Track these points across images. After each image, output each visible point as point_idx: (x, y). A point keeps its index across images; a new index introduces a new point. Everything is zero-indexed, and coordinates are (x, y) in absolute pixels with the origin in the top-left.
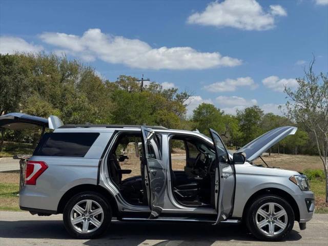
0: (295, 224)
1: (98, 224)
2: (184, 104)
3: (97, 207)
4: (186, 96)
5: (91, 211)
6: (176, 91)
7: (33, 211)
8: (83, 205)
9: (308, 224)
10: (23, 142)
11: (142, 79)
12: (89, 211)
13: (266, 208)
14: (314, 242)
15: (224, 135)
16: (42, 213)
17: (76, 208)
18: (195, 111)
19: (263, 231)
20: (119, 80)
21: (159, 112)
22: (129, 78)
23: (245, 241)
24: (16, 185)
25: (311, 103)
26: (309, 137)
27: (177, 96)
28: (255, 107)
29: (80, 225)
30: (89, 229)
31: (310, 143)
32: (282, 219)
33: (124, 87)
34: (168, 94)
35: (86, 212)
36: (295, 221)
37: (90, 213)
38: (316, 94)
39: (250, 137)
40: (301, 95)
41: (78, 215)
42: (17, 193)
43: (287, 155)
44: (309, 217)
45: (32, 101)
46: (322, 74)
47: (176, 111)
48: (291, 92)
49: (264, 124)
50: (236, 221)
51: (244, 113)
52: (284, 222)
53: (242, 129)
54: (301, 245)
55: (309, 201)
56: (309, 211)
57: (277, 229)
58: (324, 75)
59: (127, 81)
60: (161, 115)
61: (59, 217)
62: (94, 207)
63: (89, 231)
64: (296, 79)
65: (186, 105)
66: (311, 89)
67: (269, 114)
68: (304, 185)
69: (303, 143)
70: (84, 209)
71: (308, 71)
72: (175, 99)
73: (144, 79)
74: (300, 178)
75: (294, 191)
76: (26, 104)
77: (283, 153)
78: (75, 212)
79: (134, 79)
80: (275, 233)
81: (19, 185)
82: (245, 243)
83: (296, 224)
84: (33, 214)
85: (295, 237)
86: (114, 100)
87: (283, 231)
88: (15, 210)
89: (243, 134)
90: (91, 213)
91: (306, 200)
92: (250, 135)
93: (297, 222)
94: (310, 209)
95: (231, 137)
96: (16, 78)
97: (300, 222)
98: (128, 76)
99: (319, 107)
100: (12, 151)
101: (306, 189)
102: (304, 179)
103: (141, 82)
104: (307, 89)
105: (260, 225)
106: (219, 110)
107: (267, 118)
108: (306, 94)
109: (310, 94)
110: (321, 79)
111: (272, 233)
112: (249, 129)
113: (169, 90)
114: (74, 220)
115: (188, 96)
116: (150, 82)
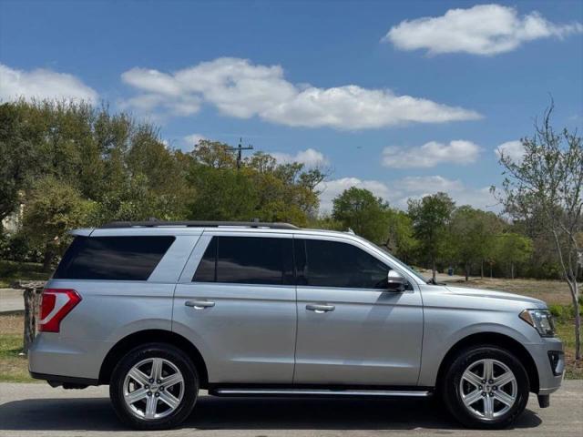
0: (530, 398)
1: (174, 402)
2: (314, 191)
3: (171, 372)
4: (318, 176)
5: (162, 378)
6: (300, 167)
7: (54, 381)
8: (146, 369)
9: (553, 398)
10: (27, 261)
11: (240, 146)
12: (158, 379)
13: (479, 370)
14: (564, 429)
15: (386, 245)
16: (70, 383)
17: (134, 373)
18: (336, 201)
19: (473, 410)
20: (198, 149)
21: (270, 204)
22: (216, 146)
23: (441, 430)
24: (17, 336)
25: (547, 182)
26: (535, 247)
27: (302, 177)
28: (442, 194)
29: (141, 405)
30: (158, 412)
31: (538, 258)
32: (507, 389)
33: (208, 161)
34: (285, 173)
35: (151, 381)
36: (530, 393)
37: (159, 381)
38: (557, 165)
39: (432, 248)
40: (529, 168)
41: (138, 386)
42: (20, 351)
43: (496, 280)
44: (555, 385)
45: (43, 186)
46: (566, 131)
47: (301, 202)
48: (511, 163)
49: (455, 226)
50: (424, 394)
51: (422, 206)
52: (511, 395)
53: (418, 233)
54: (542, 434)
55: (554, 356)
56: (555, 374)
57: (498, 406)
58: (570, 133)
59: (212, 151)
60: (275, 211)
61: (103, 392)
62: (167, 370)
63: (157, 416)
64: (521, 140)
65: (318, 192)
66: (548, 158)
67: (464, 207)
68: (545, 326)
69: (524, 257)
70: (149, 375)
71: (541, 126)
72: (298, 181)
73: (243, 146)
74: (538, 314)
75: (528, 338)
76: (32, 192)
77: (489, 276)
78: (132, 380)
79: (225, 147)
80: (495, 415)
81: (22, 337)
82: (442, 433)
83: (533, 398)
84: (54, 386)
85: (531, 421)
86: (191, 182)
87: (510, 410)
88: (19, 380)
89: (421, 243)
90: (161, 382)
91: (550, 354)
92: (432, 245)
93: (534, 394)
94: (557, 370)
95: (397, 248)
96: (17, 144)
97: (540, 394)
99: (562, 191)
100: (7, 277)
101: (550, 334)
102: (545, 316)
103: (237, 152)
104: (540, 158)
105: (468, 400)
106: (381, 200)
107: (461, 215)
108: (539, 168)
109: (545, 166)
110: (564, 140)
111: (489, 415)
112: (430, 233)
113: (288, 165)
114: (130, 396)
115: (322, 176)
116: (254, 151)
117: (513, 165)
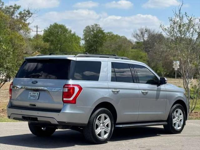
2: (27, 22)
4: (29, 14)
6: (18, 8)
27: (20, 14)
72: (16, 16)
106: (71, 31)
113: (11, 6)
115: (32, 14)
117: (166, 29)
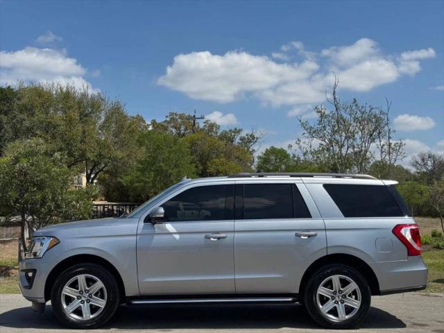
2: (251, 149)
4: (253, 139)
6: (240, 131)
18: (260, 157)
21: (214, 160)
22: (181, 117)
27: (241, 139)
33: (176, 128)
65: (254, 150)
72: (238, 142)
73: (196, 117)
79: (188, 118)
96: (15, 117)
98: (181, 113)
113: (231, 130)
116: (204, 120)
